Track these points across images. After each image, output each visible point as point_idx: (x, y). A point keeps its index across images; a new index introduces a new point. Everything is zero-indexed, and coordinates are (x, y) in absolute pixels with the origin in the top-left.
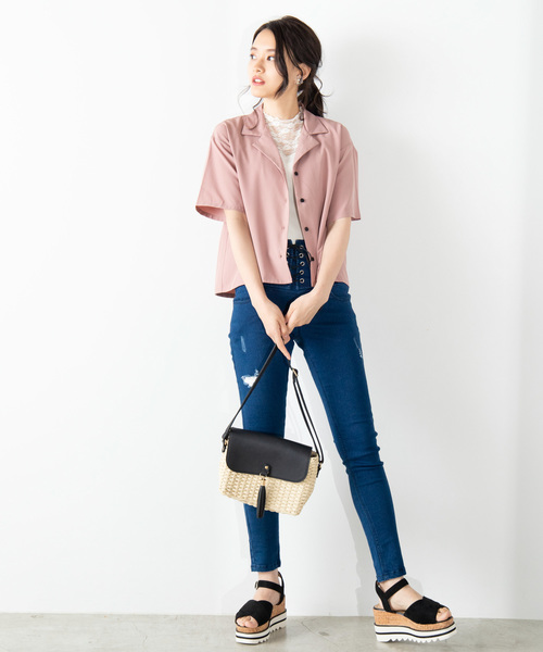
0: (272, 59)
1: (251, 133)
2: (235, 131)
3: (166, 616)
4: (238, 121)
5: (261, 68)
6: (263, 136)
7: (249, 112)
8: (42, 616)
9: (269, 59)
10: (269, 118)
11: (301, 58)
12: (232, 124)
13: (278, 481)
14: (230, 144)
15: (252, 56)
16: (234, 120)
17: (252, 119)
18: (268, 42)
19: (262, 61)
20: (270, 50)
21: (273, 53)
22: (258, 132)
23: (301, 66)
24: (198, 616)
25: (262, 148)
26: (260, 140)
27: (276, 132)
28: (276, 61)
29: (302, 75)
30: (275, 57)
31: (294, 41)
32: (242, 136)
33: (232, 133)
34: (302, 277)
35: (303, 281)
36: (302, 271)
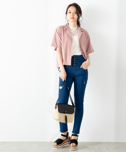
2: (62, 29)
3: (35, 142)
4: (62, 26)
5: (73, 15)
6: (68, 31)
8: (6, 142)
10: (70, 27)
14: (61, 33)
16: (61, 26)
17: (66, 27)
20: (75, 11)
25: (67, 33)
32: (63, 30)
33: (61, 29)
34: (75, 64)
35: (75, 65)
36: (75, 63)
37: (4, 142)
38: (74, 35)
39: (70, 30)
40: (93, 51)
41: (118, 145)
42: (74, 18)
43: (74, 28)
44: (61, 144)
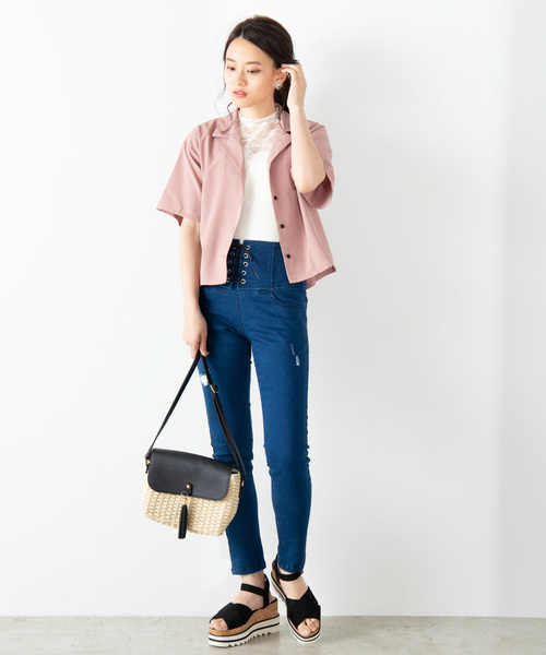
1: (221, 136)
2: (206, 133)
3: (149, 618)
5: (244, 81)
6: (232, 137)
7: (224, 114)
8: (24, 619)
12: (204, 126)
13: (200, 501)
14: (199, 152)
17: (226, 121)
22: (228, 135)
24: (182, 617)
25: (228, 149)
26: (228, 142)
32: (212, 139)
33: (201, 135)
34: (244, 277)
35: (244, 281)
36: (244, 272)
37: (16, 620)
38: (255, 151)
41: (511, 630)
43: (261, 122)
44: (244, 627)
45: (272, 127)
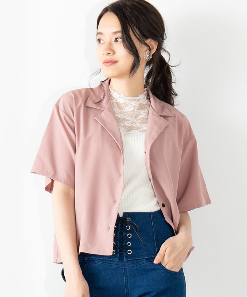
0: (119, 40)
1: (95, 106)
2: (81, 101)
4: (83, 92)
5: (111, 51)
6: (106, 111)
9: (116, 40)
10: (114, 94)
11: (147, 34)
12: (78, 94)
14: (74, 119)
15: (99, 40)
16: (80, 91)
17: (97, 92)
18: (112, 24)
19: (110, 44)
20: (116, 32)
21: (119, 35)
22: (101, 107)
23: (148, 41)
25: (103, 122)
26: (103, 114)
27: (120, 108)
28: (123, 41)
29: (150, 50)
30: (122, 38)
31: (137, 19)
32: (87, 108)
33: (77, 104)
34: (129, 248)
35: (130, 252)
36: (130, 243)
39: (116, 110)
40: (208, 202)
42: (115, 62)
43: (132, 101)
45: (142, 107)
